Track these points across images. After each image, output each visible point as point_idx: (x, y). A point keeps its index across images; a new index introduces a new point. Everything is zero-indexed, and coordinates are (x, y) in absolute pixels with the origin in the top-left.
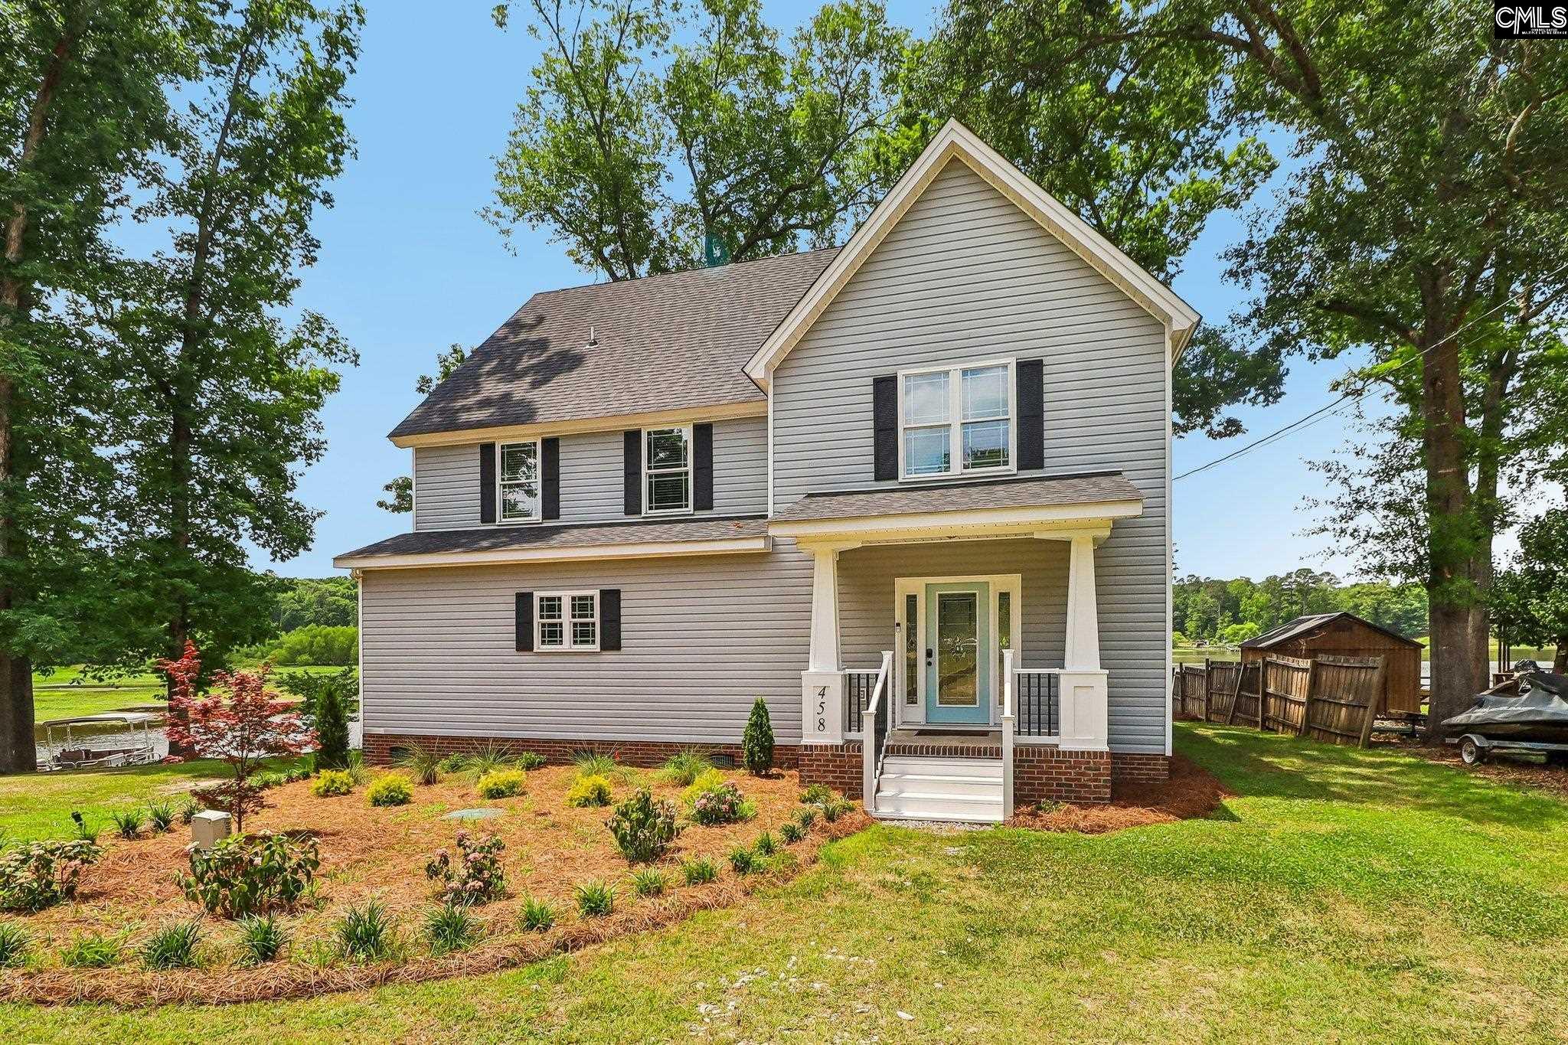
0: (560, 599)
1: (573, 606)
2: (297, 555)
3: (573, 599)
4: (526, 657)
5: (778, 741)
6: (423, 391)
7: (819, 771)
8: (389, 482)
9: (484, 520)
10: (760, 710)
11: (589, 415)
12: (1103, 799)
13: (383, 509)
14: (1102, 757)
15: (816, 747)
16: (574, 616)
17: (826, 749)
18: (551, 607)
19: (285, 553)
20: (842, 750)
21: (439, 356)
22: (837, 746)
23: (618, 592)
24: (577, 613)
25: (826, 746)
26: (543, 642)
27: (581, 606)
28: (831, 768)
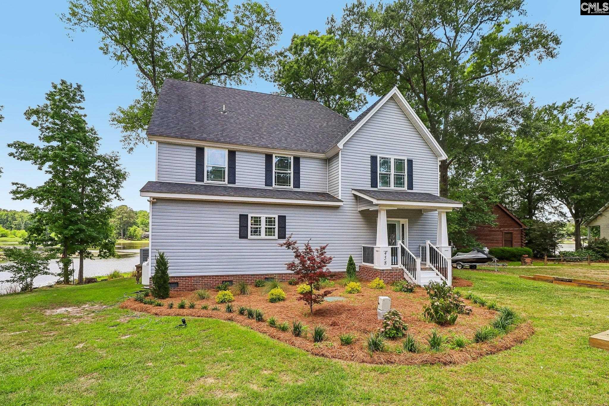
0: (260, 218)
1: (266, 221)
3: (266, 218)
4: (243, 241)
7: (386, 277)
9: (197, 180)
10: (351, 259)
15: (385, 270)
16: (266, 225)
17: (388, 271)
18: (257, 221)
20: (392, 270)
23: (285, 217)
24: (268, 224)
26: (251, 235)
27: (270, 221)
28: (389, 276)
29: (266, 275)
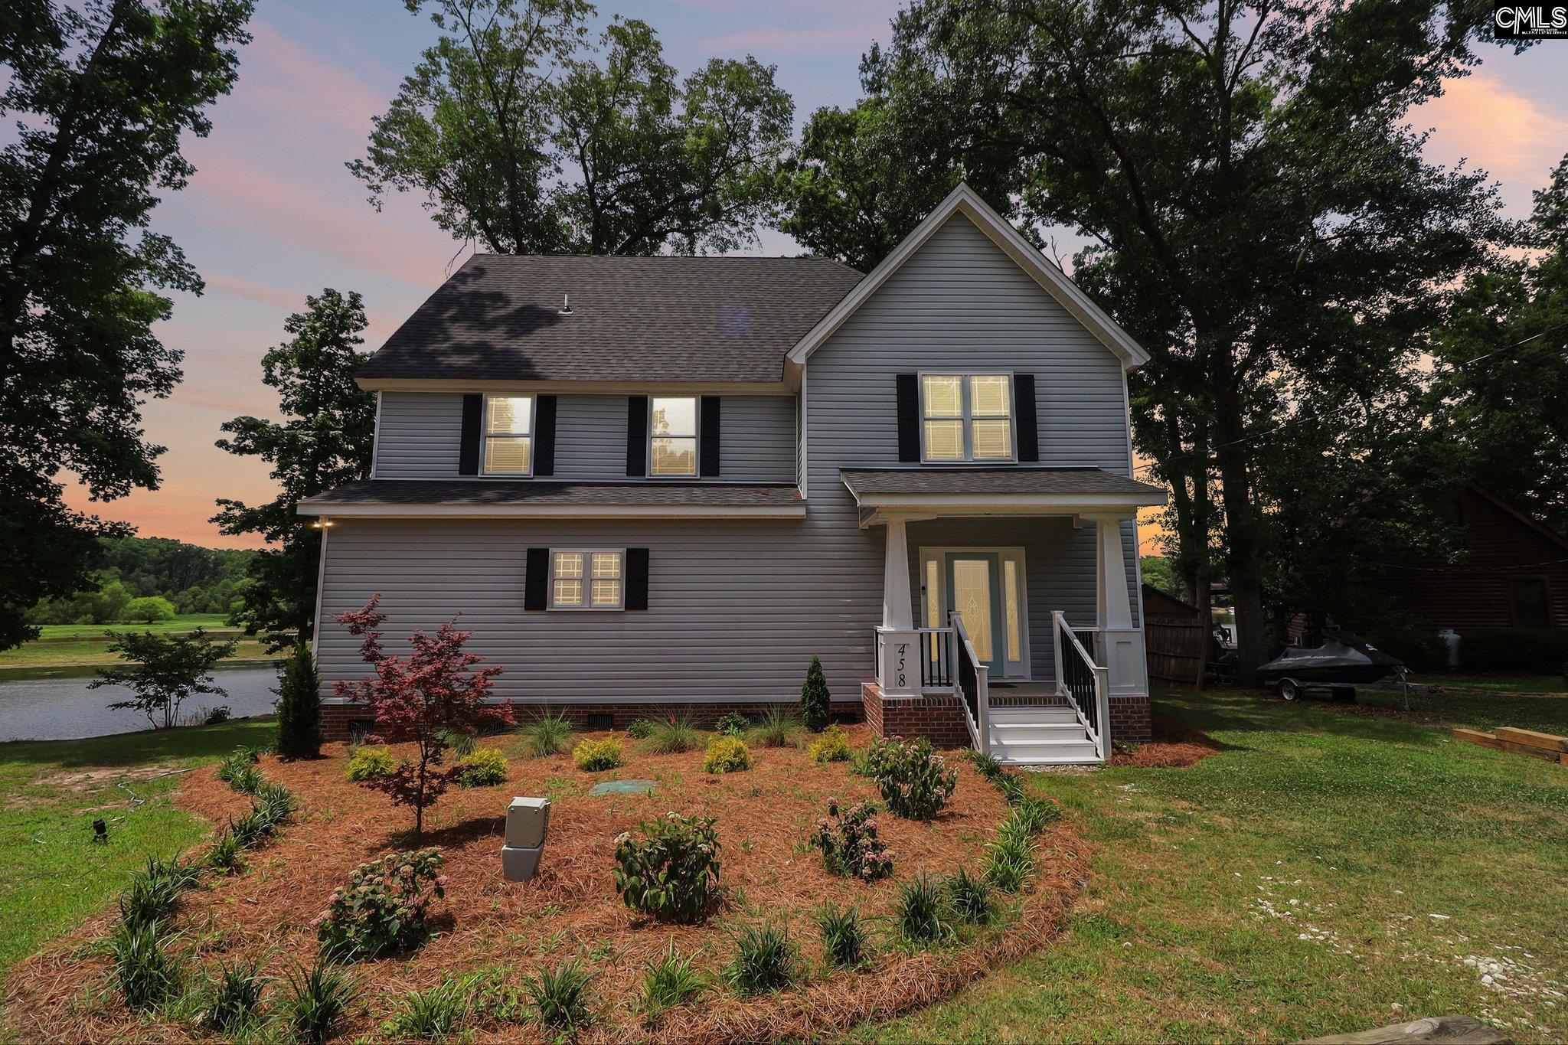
2: (127, 494)
4: (536, 616)
5: (833, 698)
6: (293, 331)
7: (902, 724)
8: (231, 420)
9: (462, 472)
10: (816, 668)
11: (596, 378)
12: (1145, 738)
13: (222, 450)
14: (1143, 702)
15: (899, 701)
17: (909, 704)
19: (110, 491)
20: (924, 704)
21: (309, 298)
22: (919, 700)
23: (646, 551)
24: (599, 571)
25: (909, 701)
27: (605, 564)
28: (914, 721)
29: (592, 706)
